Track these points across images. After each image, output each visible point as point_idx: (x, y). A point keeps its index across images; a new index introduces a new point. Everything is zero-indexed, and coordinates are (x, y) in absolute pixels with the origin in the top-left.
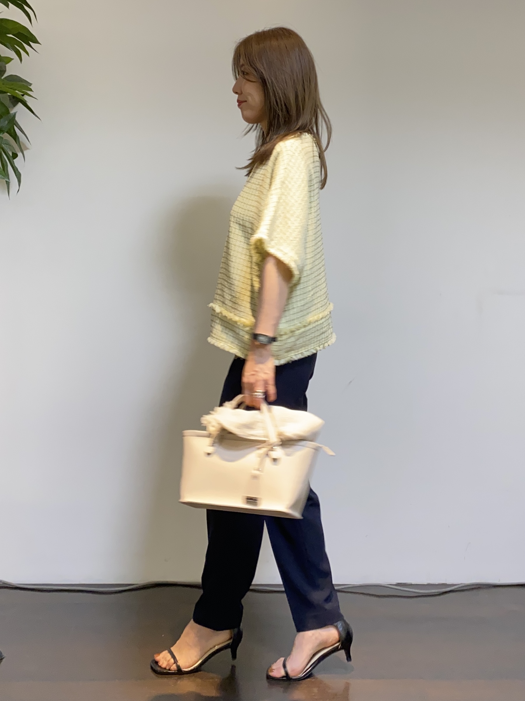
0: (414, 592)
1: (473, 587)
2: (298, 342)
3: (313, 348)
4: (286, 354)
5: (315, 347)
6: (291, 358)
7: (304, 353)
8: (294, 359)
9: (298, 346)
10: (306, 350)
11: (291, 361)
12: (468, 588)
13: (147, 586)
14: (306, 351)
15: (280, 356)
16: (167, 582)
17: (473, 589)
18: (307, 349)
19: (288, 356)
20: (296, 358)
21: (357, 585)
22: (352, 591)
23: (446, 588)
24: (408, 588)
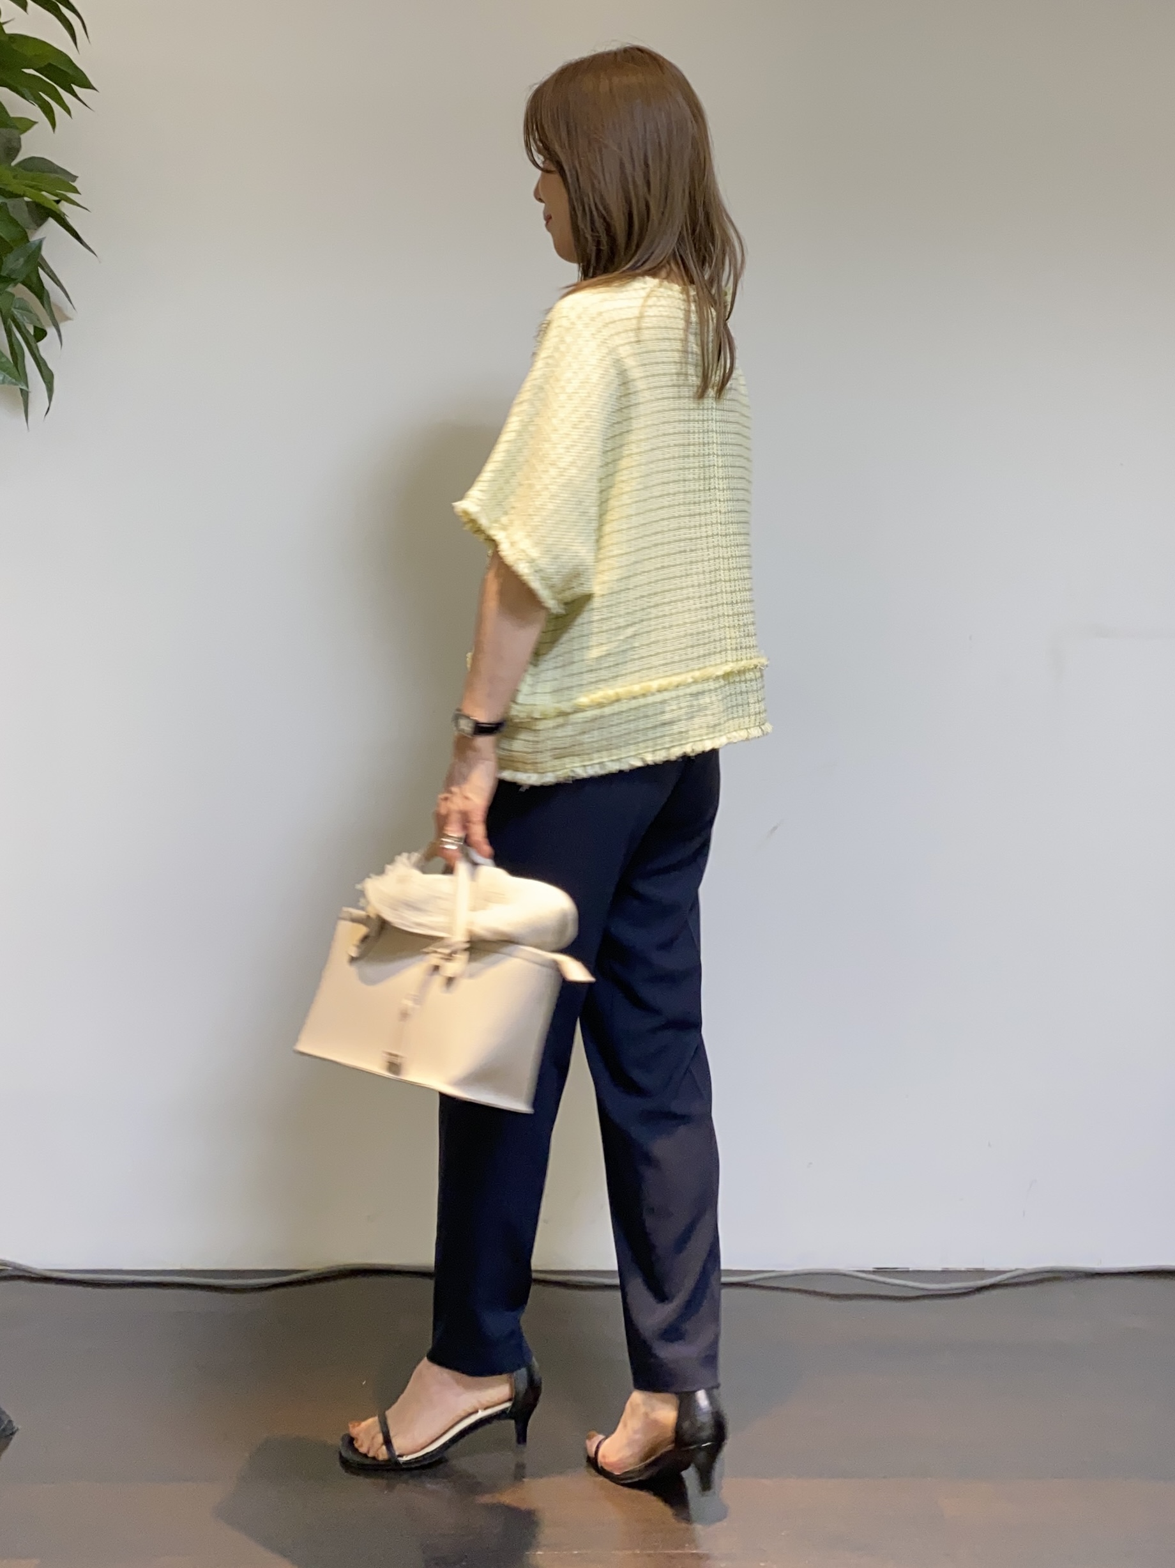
0: (913, 1288)
1: (1046, 1275)
2: (586, 738)
3: (634, 756)
4: (557, 762)
5: (640, 754)
6: (573, 771)
7: (607, 763)
8: (578, 775)
9: (586, 746)
10: (614, 758)
11: (571, 779)
12: (1033, 1278)
14: (613, 761)
15: (539, 765)
16: (374, 1265)
17: (1042, 1281)
18: (617, 754)
19: (566, 768)
20: (582, 773)
21: (790, 1273)
22: (779, 1285)
23: (983, 1279)
24: (900, 1279)
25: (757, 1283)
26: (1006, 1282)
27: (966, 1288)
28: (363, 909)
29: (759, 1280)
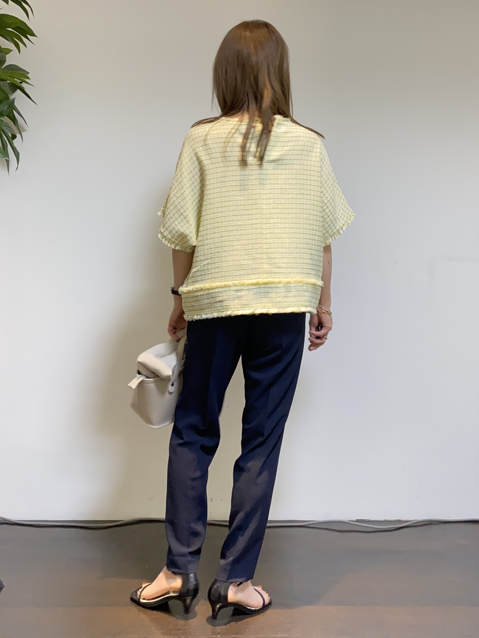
0: (372, 528)
12: (421, 524)
13: (132, 522)
21: (321, 522)
22: (317, 527)
23: (400, 524)
24: (367, 524)
25: (310, 526)
26: (410, 525)
27: (393, 528)
29: (308, 524)
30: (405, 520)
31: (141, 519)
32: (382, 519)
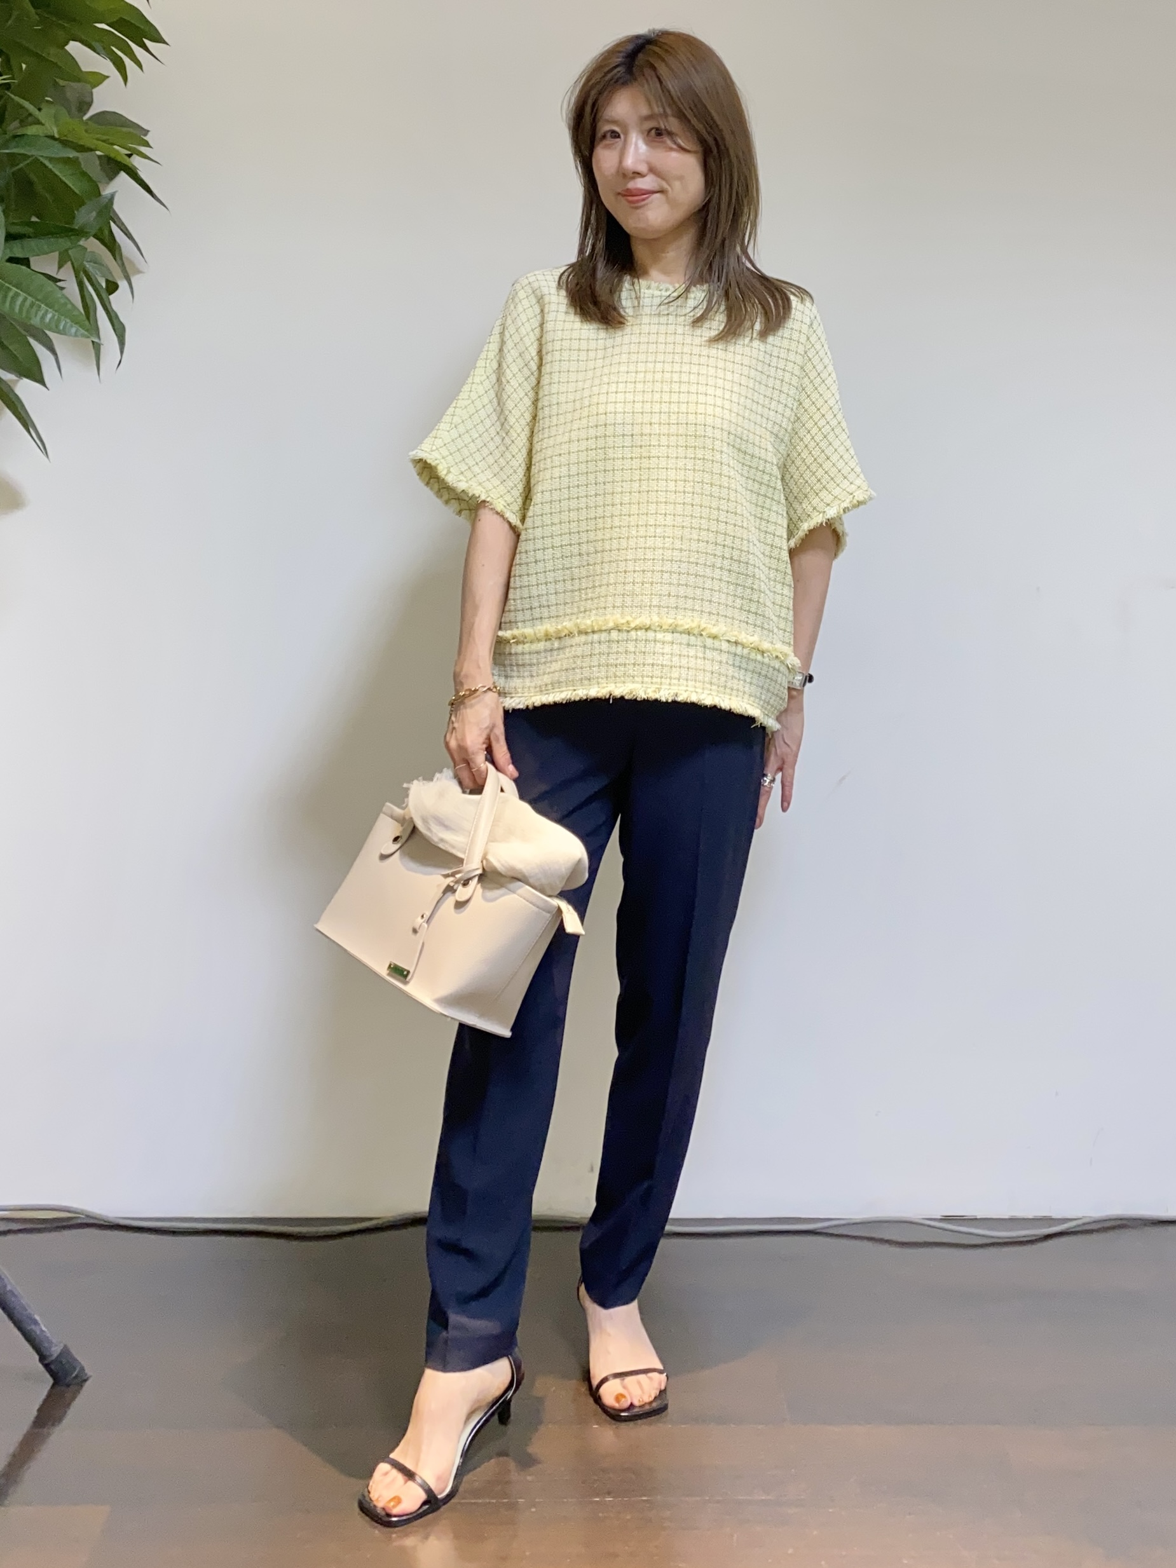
0: (983, 1236)
12: (1100, 1226)
17: (1109, 1229)
21: (858, 1221)
22: (845, 1233)
23: (1050, 1227)
24: (968, 1226)
25: (831, 1231)
26: (1073, 1230)
27: (1035, 1235)
28: (404, 809)
29: (828, 1227)
30: (1060, 1217)
31: (419, 1216)
32: (1006, 1214)
